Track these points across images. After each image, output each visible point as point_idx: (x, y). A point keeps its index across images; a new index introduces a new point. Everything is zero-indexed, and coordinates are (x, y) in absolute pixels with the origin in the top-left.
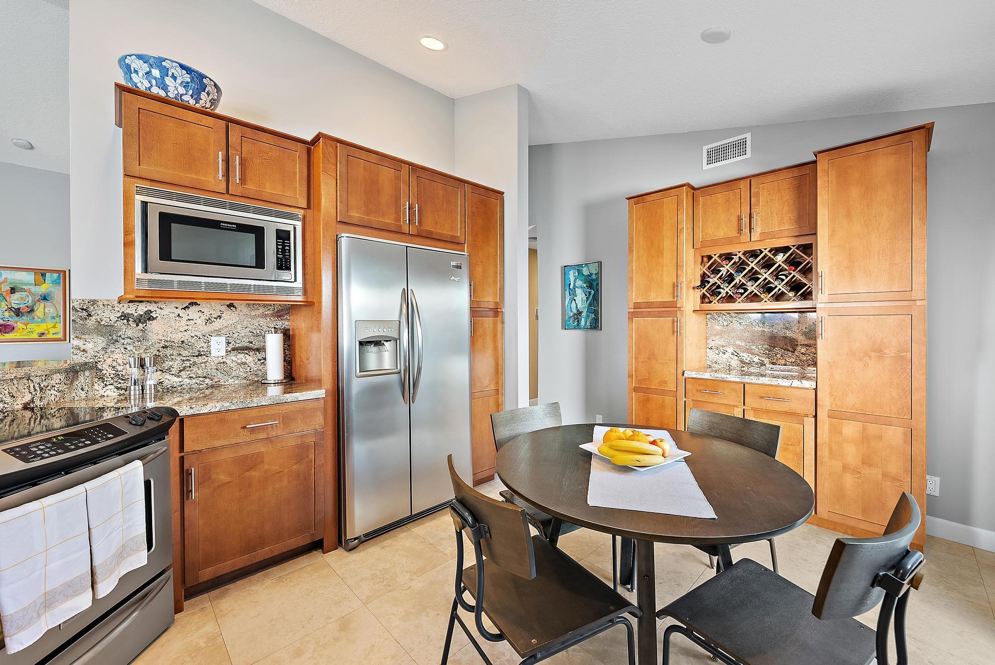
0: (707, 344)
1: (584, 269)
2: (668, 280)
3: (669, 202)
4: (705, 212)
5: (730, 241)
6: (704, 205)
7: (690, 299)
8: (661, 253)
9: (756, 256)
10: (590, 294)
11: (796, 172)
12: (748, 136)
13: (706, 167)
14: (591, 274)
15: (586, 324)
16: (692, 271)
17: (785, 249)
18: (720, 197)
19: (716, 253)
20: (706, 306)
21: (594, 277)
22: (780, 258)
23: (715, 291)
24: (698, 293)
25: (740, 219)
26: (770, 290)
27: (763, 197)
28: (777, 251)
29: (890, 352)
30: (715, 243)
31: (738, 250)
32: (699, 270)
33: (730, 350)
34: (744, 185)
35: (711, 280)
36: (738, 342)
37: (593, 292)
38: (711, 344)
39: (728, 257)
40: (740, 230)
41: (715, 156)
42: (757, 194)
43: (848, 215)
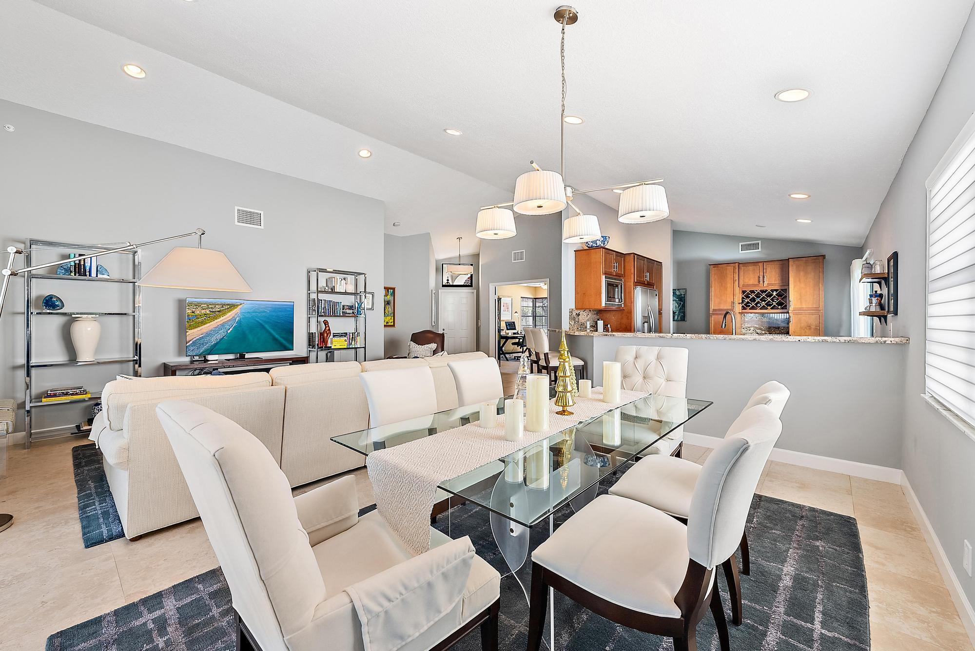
0: (742, 327)
1: (677, 292)
2: (730, 300)
3: (730, 269)
4: (744, 273)
5: (755, 285)
6: (743, 270)
7: (738, 308)
8: (726, 288)
9: (765, 292)
10: (680, 304)
11: (781, 263)
12: (760, 242)
13: (740, 252)
14: (681, 295)
15: (678, 318)
16: (739, 297)
17: (776, 290)
18: (751, 268)
19: (748, 290)
20: (744, 311)
21: (683, 296)
22: (775, 293)
23: (747, 305)
24: (741, 305)
25: (759, 277)
26: (770, 305)
27: (769, 270)
28: (773, 291)
29: (813, 327)
30: (748, 285)
31: (758, 289)
32: (741, 296)
33: (752, 329)
34: (761, 265)
35: (746, 301)
36: (755, 326)
37: (682, 303)
38: (744, 326)
39: (753, 292)
40: (759, 282)
41: (745, 248)
42: (766, 269)
43: (800, 281)
